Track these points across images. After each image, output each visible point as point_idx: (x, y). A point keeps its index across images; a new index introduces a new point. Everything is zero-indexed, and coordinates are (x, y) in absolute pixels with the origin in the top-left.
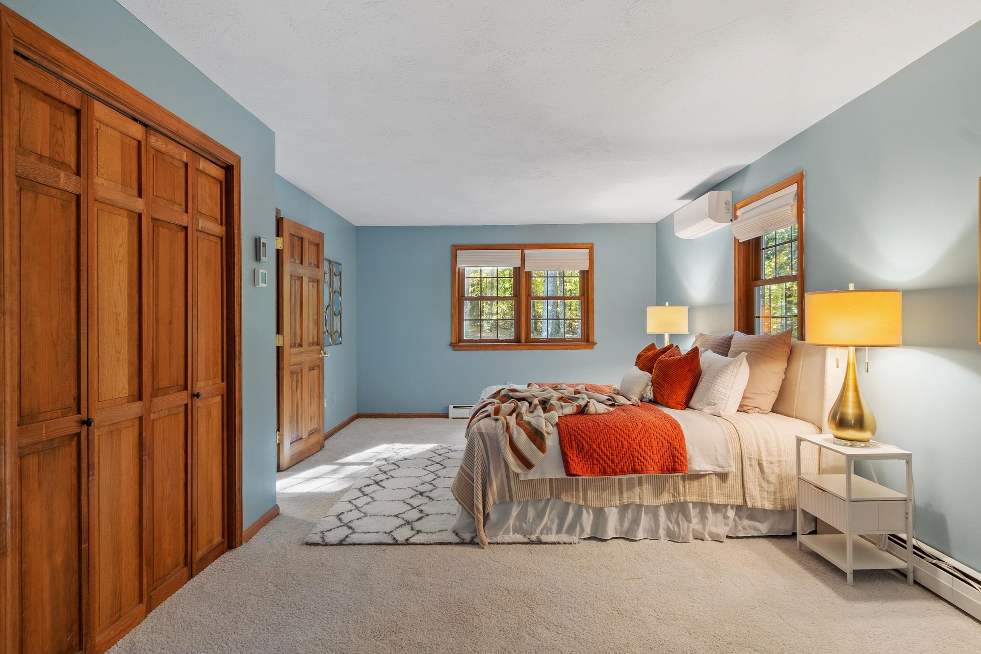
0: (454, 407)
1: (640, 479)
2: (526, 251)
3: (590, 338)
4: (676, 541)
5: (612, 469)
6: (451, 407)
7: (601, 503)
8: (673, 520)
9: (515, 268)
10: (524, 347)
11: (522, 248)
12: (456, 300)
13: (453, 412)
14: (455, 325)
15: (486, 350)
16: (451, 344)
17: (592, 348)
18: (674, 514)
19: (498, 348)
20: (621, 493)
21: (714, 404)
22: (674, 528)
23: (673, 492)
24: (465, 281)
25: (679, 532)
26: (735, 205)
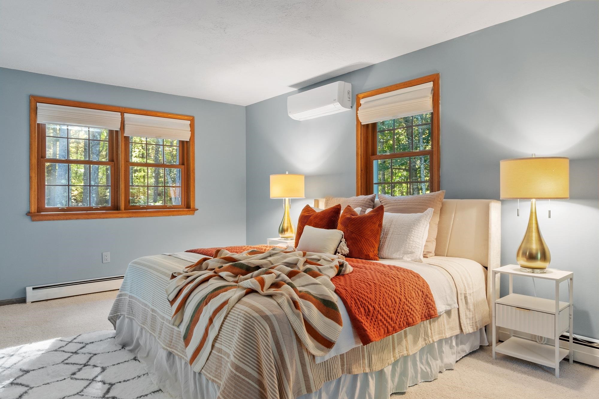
0: (33, 289)
1: (405, 332)
2: (126, 115)
3: (192, 205)
4: (430, 380)
5: (393, 327)
6: (29, 290)
7: (382, 365)
8: (424, 361)
9: (111, 132)
10: (124, 215)
11: (122, 111)
12: (35, 161)
13: (31, 295)
14: (34, 191)
15: (77, 219)
16: (29, 214)
17: (193, 214)
18: (425, 356)
19: (92, 216)
20: (394, 349)
21: (412, 253)
22: (426, 369)
23: (424, 337)
24: (47, 139)
25: (431, 371)
26: (357, 95)
